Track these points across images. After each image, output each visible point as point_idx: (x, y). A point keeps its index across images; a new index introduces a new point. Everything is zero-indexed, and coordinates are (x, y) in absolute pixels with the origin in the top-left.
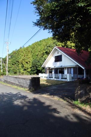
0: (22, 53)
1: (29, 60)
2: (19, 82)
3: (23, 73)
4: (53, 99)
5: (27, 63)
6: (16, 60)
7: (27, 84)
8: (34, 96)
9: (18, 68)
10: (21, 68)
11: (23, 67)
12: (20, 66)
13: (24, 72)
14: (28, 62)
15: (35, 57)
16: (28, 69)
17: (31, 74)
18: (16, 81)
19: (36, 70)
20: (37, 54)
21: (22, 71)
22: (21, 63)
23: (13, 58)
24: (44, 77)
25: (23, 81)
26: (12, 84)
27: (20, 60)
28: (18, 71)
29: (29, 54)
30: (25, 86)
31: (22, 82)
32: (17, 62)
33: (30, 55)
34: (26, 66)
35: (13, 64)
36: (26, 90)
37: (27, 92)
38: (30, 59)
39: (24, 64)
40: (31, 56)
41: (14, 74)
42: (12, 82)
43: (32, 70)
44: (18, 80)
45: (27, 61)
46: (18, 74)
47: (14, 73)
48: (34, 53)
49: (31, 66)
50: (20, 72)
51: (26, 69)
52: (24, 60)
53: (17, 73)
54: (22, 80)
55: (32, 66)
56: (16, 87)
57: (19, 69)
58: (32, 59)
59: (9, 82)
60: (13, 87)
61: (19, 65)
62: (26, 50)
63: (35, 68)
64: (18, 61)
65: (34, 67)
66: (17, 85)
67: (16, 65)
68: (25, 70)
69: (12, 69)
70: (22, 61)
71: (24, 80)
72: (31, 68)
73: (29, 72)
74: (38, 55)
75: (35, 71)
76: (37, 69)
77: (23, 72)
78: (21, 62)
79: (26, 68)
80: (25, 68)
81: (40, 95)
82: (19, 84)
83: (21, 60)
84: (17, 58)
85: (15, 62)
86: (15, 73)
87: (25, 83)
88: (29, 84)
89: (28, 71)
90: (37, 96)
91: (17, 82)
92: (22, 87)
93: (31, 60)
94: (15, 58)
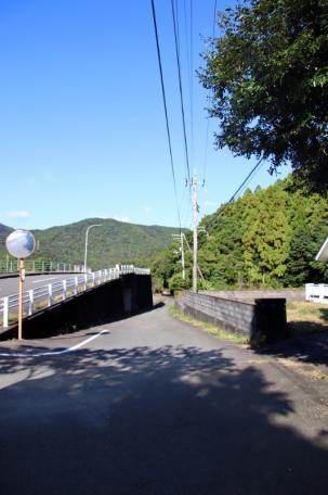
0: (253, 211)
1: (278, 234)
2: (223, 313)
3: (257, 283)
4: (307, 373)
5: (271, 244)
6: (233, 235)
7: (246, 322)
8: (250, 361)
9: (239, 264)
10: (250, 264)
11: (257, 258)
12: (248, 255)
13: (263, 277)
14: (277, 243)
15: (299, 224)
16: (276, 266)
17: (286, 286)
18: (216, 310)
19: (305, 269)
20: (308, 210)
21: (254, 273)
22: (252, 246)
23: (224, 230)
24: (321, 297)
25: (235, 312)
26: (207, 319)
27: (247, 237)
28: (239, 273)
29: (280, 214)
30: (240, 327)
31: (232, 314)
32: (238, 244)
33: (281, 217)
34: (269, 254)
35: (222, 252)
36: (240, 343)
37: (238, 348)
38: (281, 229)
39: (260, 249)
40: (286, 220)
41: (226, 287)
42: (206, 315)
43: (289, 272)
44: (222, 308)
45: (271, 238)
46: (240, 283)
47: (228, 283)
48: (295, 209)
49: (285, 256)
50: (246, 278)
51: (269, 266)
52: (261, 235)
53: (236, 281)
54: (231, 308)
55: (291, 256)
56: (214, 330)
57: (242, 269)
58: (288, 229)
59: (199, 312)
60: (207, 329)
61: (242, 252)
62: (268, 200)
63: (301, 261)
64: (240, 241)
65: (296, 259)
66: (219, 323)
67: (231, 254)
68: (265, 270)
69: (218, 267)
70: (253, 239)
71: (237, 309)
72: (286, 262)
73: (281, 277)
74: (310, 214)
75: (303, 274)
76: (308, 267)
77: (259, 277)
78: (252, 242)
79: (268, 262)
80: (263, 263)
81: (273, 360)
82: (225, 322)
83: (252, 233)
84: (236, 227)
85: (230, 242)
86: (231, 281)
87: (239, 316)
88: (250, 320)
89: (276, 276)
90: (261, 362)
91: (219, 314)
92: (232, 329)
93: (286, 233)
94: (229, 231)
